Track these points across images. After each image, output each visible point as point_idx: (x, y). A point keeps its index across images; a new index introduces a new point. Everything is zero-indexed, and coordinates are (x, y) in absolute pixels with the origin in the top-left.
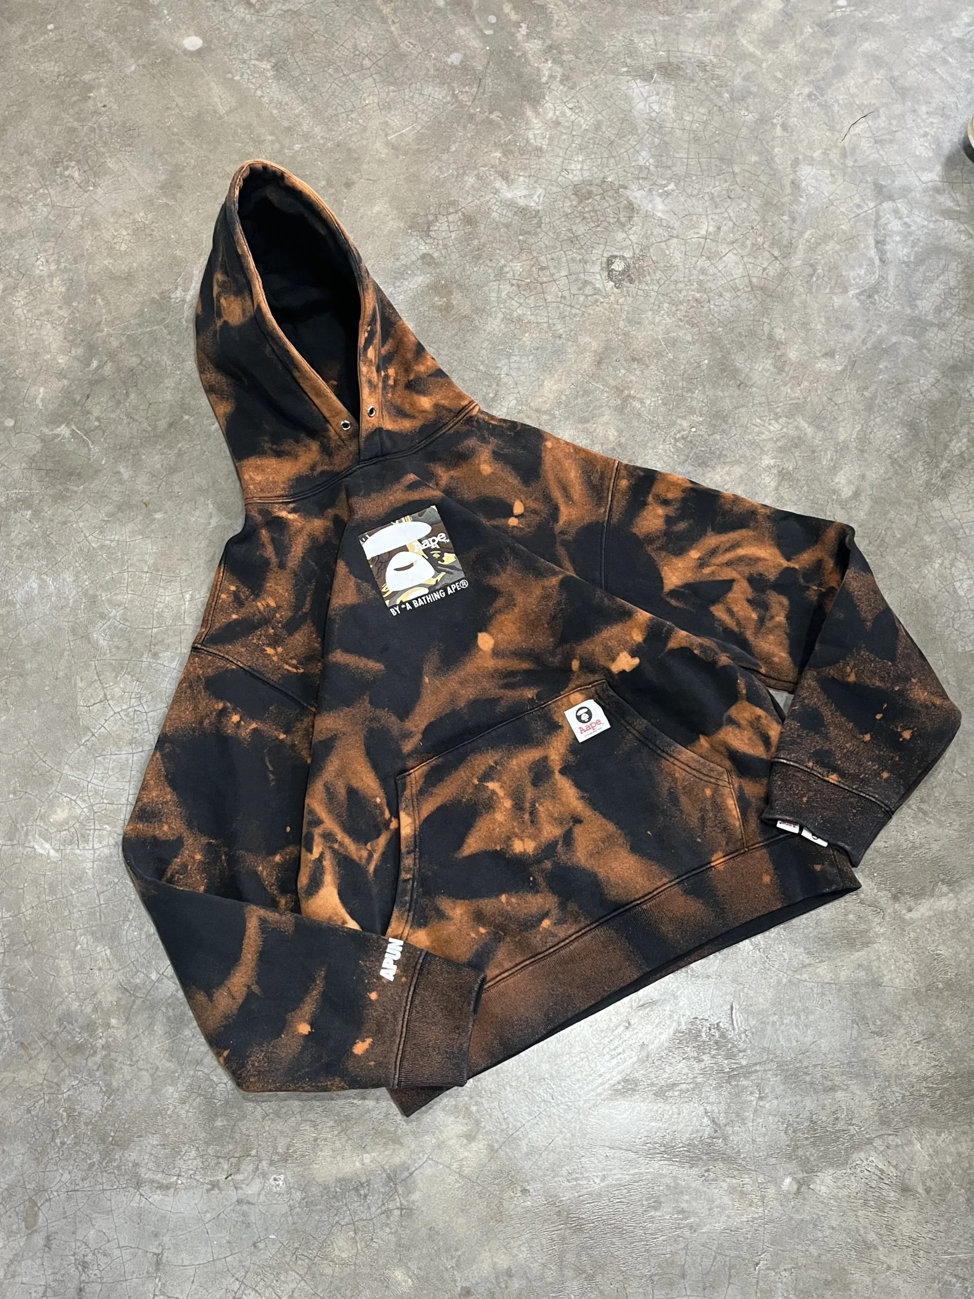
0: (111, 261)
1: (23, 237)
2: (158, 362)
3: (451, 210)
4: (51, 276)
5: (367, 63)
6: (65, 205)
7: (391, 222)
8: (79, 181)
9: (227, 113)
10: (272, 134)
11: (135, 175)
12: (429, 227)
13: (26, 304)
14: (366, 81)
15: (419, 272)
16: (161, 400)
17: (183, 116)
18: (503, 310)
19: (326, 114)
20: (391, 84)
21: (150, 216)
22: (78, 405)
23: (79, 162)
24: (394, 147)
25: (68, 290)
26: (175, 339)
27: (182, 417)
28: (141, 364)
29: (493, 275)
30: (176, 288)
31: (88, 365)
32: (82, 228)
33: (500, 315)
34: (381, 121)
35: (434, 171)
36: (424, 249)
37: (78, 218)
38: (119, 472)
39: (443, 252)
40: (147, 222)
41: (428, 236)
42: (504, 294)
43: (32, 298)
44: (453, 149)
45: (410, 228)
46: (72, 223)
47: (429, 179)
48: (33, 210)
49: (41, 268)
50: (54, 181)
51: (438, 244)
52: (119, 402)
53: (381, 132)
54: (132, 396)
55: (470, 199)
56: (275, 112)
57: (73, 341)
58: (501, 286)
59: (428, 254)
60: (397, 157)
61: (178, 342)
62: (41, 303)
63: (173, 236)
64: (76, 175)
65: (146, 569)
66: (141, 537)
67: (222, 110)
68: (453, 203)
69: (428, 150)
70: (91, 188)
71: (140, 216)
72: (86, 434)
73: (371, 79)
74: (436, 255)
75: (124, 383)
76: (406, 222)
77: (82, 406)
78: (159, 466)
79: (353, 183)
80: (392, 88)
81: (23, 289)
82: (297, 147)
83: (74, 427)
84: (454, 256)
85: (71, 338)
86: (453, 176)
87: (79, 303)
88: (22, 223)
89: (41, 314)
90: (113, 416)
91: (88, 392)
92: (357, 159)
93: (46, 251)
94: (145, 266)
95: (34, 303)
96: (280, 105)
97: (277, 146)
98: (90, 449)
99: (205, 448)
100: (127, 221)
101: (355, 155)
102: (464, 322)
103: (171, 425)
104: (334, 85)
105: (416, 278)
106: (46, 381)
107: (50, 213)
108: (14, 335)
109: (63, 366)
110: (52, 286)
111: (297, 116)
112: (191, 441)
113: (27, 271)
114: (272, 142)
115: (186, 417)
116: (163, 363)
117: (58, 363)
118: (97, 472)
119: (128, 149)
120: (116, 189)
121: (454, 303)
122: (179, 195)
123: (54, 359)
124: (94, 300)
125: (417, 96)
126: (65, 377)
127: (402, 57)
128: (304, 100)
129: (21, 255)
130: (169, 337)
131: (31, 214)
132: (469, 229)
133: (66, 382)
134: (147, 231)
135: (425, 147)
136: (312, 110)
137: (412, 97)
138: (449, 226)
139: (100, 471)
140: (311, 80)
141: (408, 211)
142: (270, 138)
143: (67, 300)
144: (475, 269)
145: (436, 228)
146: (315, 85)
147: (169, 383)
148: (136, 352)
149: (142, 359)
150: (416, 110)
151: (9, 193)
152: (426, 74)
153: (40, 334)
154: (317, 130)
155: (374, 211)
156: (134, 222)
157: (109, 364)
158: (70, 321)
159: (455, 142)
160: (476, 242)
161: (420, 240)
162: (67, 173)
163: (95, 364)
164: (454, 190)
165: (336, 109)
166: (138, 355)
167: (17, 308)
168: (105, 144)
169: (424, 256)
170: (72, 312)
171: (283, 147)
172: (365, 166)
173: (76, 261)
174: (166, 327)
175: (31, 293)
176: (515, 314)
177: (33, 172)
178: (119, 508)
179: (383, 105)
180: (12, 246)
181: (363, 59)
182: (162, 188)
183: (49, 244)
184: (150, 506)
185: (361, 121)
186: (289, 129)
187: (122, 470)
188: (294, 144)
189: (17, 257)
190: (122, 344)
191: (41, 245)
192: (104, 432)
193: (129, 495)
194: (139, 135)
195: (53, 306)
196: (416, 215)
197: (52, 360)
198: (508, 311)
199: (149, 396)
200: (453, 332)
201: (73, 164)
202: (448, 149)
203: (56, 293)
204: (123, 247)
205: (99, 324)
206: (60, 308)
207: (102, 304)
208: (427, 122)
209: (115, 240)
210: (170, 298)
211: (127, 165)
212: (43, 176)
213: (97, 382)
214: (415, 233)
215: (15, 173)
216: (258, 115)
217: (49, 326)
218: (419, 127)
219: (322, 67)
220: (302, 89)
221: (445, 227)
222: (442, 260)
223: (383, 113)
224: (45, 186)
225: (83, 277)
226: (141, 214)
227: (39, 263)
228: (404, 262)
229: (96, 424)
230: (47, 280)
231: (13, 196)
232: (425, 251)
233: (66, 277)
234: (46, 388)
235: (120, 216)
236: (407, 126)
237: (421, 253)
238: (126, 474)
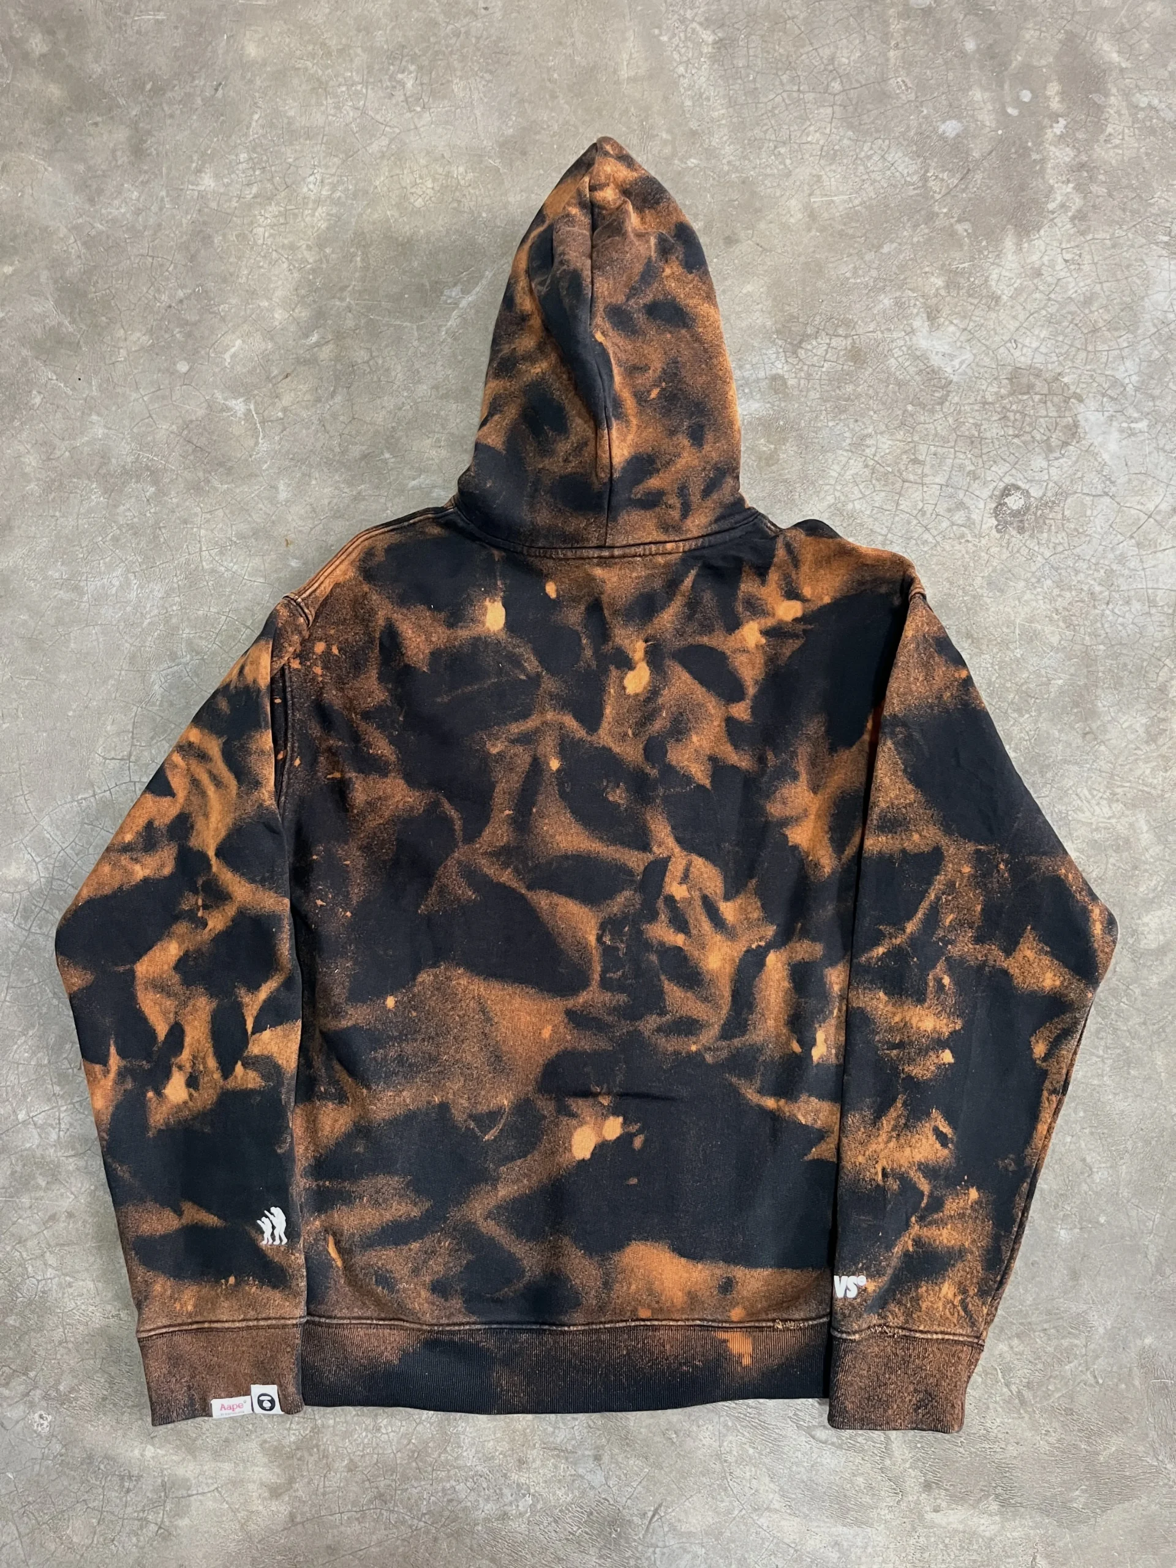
0: (397, 215)
1: (308, 138)
2: (388, 370)
3: (841, 331)
4: (318, 202)
5: (836, 86)
6: (378, 117)
7: (758, 314)
8: (408, 94)
9: (630, 80)
10: (669, 131)
11: (478, 114)
12: (801, 342)
13: (272, 226)
14: (822, 110)
15: (758, 396)
16: (368, 419)
17: (573, 61)
18: (837, 494)
19: (750, 134)
20: (851, 126)
21: (470, 176)
22: (270, 381)
23: (420, 68)
24: (813, 214)
25: (328, 228)
26: (422, 350)
27: (382, 453)
28: (368, 362)
29: (848, 441)
30: (455, 285)
31: (306, 336)
32: (383, 156)
33: (830, 499)
34: (814, 172)
35: (846, 270)
36: (780, 367)
37: (384, 142)
38: (276, 488)
39: (802, 382)
40: (462, 182)
41: (795, 353)
42: (848, 475)
43: (282, 220)
44: (886, 249)
45: (778, 332)
46: (374, 145)
47: (834, 278)
48: (338, 108)
49: (311, 186)
50: (381, 81)
51: (801, 370)
52: (318, 400)
53: (806, 187)
54: (338, 398)
55: (872, 326)
56: (688, 103)
57: (303, 297)
58: (852, 462)
59: (782, 378)
60: (809, 230)
61: (424, 355)
62: (290, 232)
63: (484, 215)
64: (409, 84)
65: (249, 623)
66: (262, 580)
67: (624, 73)
68: (848, 324)
69: (853, 237)
70: (418, 109)
71: (459, 170)
72: (263, 422)
73: (829, 110)
74: (791, 382)
75: (337, 378)
76: (776, 322)
77: (274, 385)
78: (326, 502)
79: (737, 241)
80: (850, 133)
81: (278, 204)
82: (692, 162)
83: (252, 407)
84: (813, 395)
85: (303, 292)
86: (866, 286)
87: (333, 252)
88: (319, 119)
89: (283, 247)
90: (304, 414)
91: (289, 371)
92: (757, 211)
93: (327, 167)
94: (433, 239)
95: (282, 228)
96: (699, 98)
97: (667, 150)
98: (257, 443)
99: (389, 505)
100: (440, 170)
101: (758, 204)
102: (782, 488)
103: (365, 457)
104: (779, 99)
105: (751, 401)
106: (249, 334)
107: (355, 119)
108: (239, 258)
109: (277, 323)
110: (313, 216)
111: (712, 120)
112: (377, 487)
113: (293, 183)
114: (665, 142)
115: (387, 455)
116: (393, 374)
117: (273, 317)
118: (252, 475)
119: (488, 76)
120: (447, 122)
121: (782, 456)
122: (518, 163)
123: (271, 310)
124: (354, 255)
125: (876, 158)
126: (272, 339)
127: (883, 97)
128: (732, 103)
129: (296, 159)
130: (416, 343)
131: (332, 112)
132: (849, 366)
133: (270, 346)
134: (457, 194)
135: (851, 232)
136: (735, 120)
137: (869, 157)
138: (827, 351)
139: (256, 476)
140: (754, 80)
141: (787, 308)
142: (664, 135)
143: (321, 243)
144: (830, 424)
145: (809, 347)
146: (756, 89)
147: (389, 402)
148: (368, 345)
149: (372, 357)
150: (865, 177)
151: (320, 73)
152: (903, 134)
153: (270, 271)
154: (728, 149)
155: (744, 291)
156: (448, 175)
157: (331, 346)
158: (313, 270)
159: (892, 242)
160: (849, 388)
161: (782, 354)
162: (400, 76)
163: (314, 338)
164: (858, 306)
165: (765, 132)
166: (370, 350)
167: (259, 226)
168: (463, 59)
169: (775, 378)
170: (321, 261)
171: (674, 154)
172: (762, 225)
173: (355, 196)
174: (418, 328)
175: (285, 214)
176: (850, 506)
177: (361, 58)
178: (255, 533)
179: (828, 153)
180: (291, 144)
181: (834, 79)
182: (502, 145)
183: (336, 159)
184: (291, 547)
185: (788, 162)
186: (694, 133)
187: (281, 487)
188: (690, 157)
189: (290, 160)
190: (357, 327)
191: (325, 157)
192: (284, 429)
193: (273, 522)
194: (509, 63)
195: (302, 242)
196: (793, 318)
197: (268, 310)
198: (843, 498)
199: (356, 408)
200: (761, 495)
201: (412, 68)
202: (881, 246)
203: (313, 227)
204: (419, 203)
205: (343, 289)
206: (309, 248)
207: (359, 264)
208: (871, 199)
209: (413, 190)
210: (442, 293)
211: (476, 96)
212: (370, 68)
213: (306, 362)
214: (780, 342)
215: (341, 52)
216: (666, 99)
217: (285, 265)
218: (857, 202)
219: (778, 69)
220: (737, 87)
221: (821, 352)
222: (796, 393)
223: (822, 162)
224: (365, 84)
225: (353, 220)
226: (461, 169)
227: (312, 178)
228: (746, 374)
229: (280, 415)
230: (310, 206)
231: (324, 79)
232: (780, 372)
233: (334, 211)
234: (244, 341)
235: (436, 160)
236: (842, 193)
237: (774, 372)
238: (283, 494)
